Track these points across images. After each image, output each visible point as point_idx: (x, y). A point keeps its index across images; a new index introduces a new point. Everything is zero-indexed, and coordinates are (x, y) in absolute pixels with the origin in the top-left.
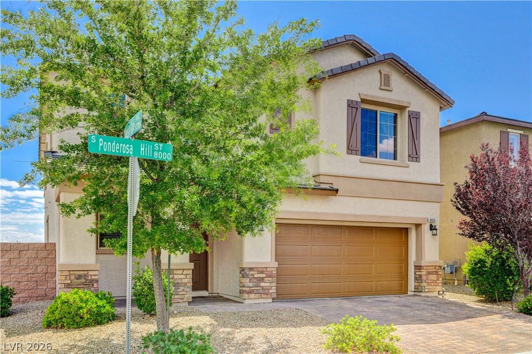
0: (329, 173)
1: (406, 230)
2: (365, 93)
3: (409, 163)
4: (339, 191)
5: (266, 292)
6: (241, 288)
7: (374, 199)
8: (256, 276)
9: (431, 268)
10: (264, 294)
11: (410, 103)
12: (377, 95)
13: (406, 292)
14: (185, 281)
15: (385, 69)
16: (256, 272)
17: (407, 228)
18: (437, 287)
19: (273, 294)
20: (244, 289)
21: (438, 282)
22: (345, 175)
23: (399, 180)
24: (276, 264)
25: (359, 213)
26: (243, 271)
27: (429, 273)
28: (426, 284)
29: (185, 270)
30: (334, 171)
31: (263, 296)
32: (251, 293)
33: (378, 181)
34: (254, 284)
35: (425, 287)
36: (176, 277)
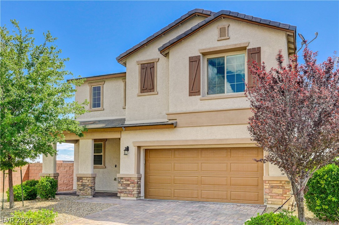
0: (174, 112)
2: (204, 47)
5: (131, 193)
8: (124, 183)
9: (275, 182)
10: (130, 194)
11: (249, 43)
12: (216, 46)
15: (223, 23)
16: (125, 180)
19: (135, 195)
21: (284, 195)
22: (188, 111)
23: (238, 108)
25: (199, 138)
27: (272, 187)
28: (269, 197)
30: (179, 111)
31: (129, 195)
32: (122, 193)
33: (216, 112)
34: (123, 187)
35: (267, 199)
36: (84, 181)
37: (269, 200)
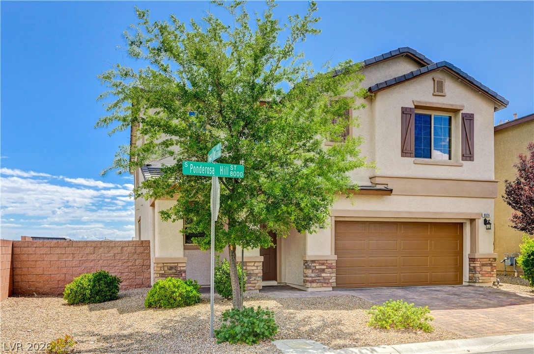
0: (384, 175)
1: (461, 225)
2: (418, 99)
3: (463, 162)
4: (393, 191)
5: (327, 281)
6: (304, 278)
7: (428, 197)
8: (317, 267)
9: (485, 260)
10: (325, 283)
11: (464, 106)
12: (431, 101)
13: (461, 282)
14: (257, 271)
15: (439, 76)
16: (318, 264)
17: (462, 223)
18: (492, 278)
19: (333, 283)
20: (307, 279)
21: (492, 273)
22: (399, 176)
23: (453, 178)
24: (336, 257)
25: (413, 210)
26: (306, 263)
27: (483, 265)
28: (480, 275)
29: (256, 263)
30: (389, 174)
31: (324, 285)
32: (314, 283)
33: (432, 180)
34: (316, 274)
35: (478, 277)
36: (248, 268)
37: (480, 278)
